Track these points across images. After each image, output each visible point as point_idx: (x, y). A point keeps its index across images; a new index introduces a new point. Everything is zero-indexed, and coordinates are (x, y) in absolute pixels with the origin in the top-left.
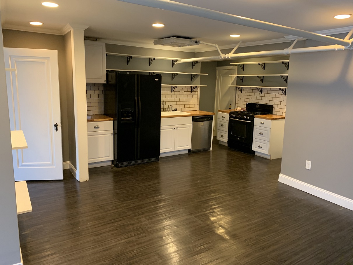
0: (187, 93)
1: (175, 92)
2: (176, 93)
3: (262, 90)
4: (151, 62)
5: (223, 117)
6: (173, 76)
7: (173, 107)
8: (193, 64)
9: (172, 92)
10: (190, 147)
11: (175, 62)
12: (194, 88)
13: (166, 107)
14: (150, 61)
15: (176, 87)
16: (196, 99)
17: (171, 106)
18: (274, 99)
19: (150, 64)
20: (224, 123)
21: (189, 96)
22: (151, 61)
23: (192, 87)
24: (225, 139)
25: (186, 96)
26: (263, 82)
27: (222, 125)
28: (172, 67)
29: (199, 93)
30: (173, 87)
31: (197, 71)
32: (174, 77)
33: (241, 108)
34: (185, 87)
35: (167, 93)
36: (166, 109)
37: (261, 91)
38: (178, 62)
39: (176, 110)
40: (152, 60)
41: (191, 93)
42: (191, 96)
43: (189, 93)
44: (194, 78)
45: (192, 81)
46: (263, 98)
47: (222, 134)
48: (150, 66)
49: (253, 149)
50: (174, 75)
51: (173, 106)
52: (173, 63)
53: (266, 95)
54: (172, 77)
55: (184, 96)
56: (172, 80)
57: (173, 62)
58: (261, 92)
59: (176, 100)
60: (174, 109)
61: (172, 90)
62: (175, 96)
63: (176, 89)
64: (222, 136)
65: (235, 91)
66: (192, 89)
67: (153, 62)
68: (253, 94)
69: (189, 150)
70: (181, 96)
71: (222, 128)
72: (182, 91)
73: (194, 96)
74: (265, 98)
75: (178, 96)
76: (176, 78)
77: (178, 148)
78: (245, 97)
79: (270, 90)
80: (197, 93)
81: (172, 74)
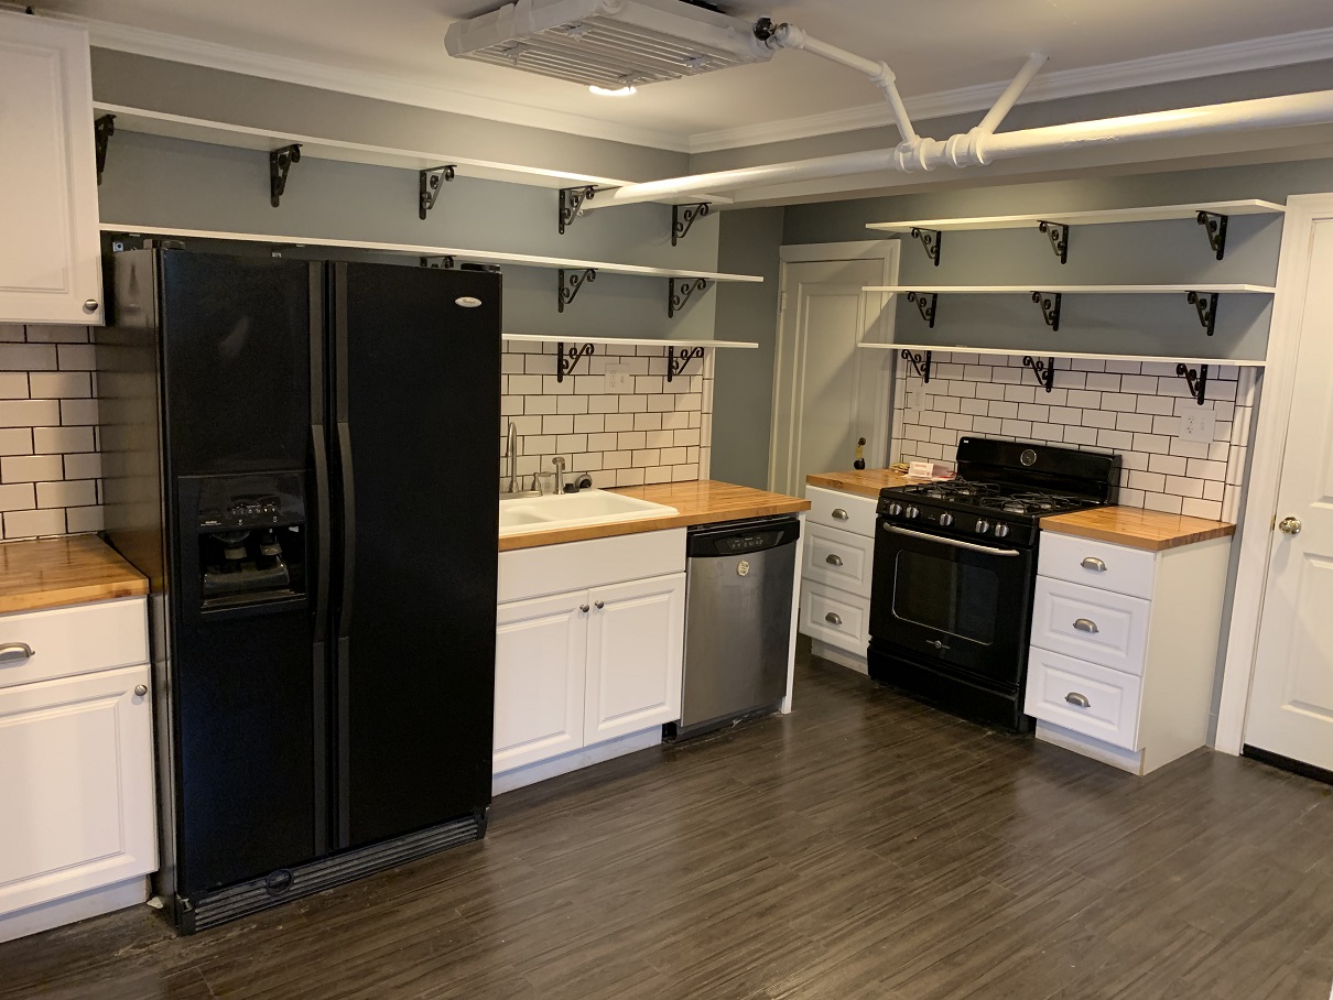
0: (647, 384)
1: (582, 381)
2: (584, 384)
3: (1051, 370)
4: (432, 192)
5: (837, 515)
6: (566, 285)
7: (568, 468)
8: (679, 217)
9: (560, 380)
10: (672, 711)
11: (576, 200)
12: (687, 355)
13: (525, 466)
14: (423, 191)
15: (589, 350)
16: (695, 419)
17: (555, 461)
18: (1126, 422)
19: (424, 204)
20: (842, 547)
21: (658, 403)
22: (429, 188)
23: (671, 347)
24: (852, 638)
25: (638, 404)
26: (1056, 329)
27: (832, 560)
28: (561, 230)
29: (709, 387)
30: (566, 351)
31: (698, 260)
32: (572, 290)
33: (929, 467)
34: (636, 353)
35: (529, 384)
36: (529, 481)
37: (1047, 375)
38: (597, 203)
39: (586, 484)
40: (435, 180)
41: (669, 387)
42: (664, 403)
43: (654, 384)
44: (682, 298)
45: (671, 315)
46: (1058, 415)
47: (830, 606)
48: (423, 215)
49: (1028, 711)
50: (574, 279)
51: (568, 459)
52: (567, 205)
53: (1077, 398)
54: (561, 289)
55: (630, 404)
56: (561, 309)
57: (568, 202)
58: (1044, 382)
59: (583, 424)
60: (570, 479)
61: (560, 367)
62: (579, 404)
63: (583, 360)
64: (831, 618)
65: (887, 373)
66: (674, 364)
67: (445, 194)
68: (994, 391)
69: (669, 729)
70: (610, 404)
71: (831, 574)
72: (618, 376)
73: (687, 402)
74: (1072, 416)
75: (598, 404)
76: (585, 296)
77: (602, 726)
78: (942, 403)
79: (1105, 370)
80: (697, 381)
81: (561, 271)
